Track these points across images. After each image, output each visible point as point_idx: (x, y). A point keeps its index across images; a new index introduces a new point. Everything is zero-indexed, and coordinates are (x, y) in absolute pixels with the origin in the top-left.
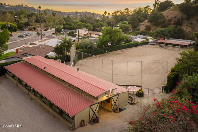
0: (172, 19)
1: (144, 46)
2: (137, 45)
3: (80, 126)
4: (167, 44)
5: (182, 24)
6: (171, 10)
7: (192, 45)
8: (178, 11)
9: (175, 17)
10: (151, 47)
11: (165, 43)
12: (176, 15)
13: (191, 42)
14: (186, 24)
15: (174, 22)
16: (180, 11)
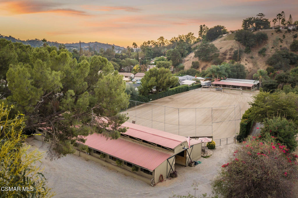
0: (228, 52)
1: (196, 90)
2: (187, 89)
3: (159, 182)
4: (224, 86)
5: (240, 59)
6: (225, 40)
7: (256, 87)
8: (235, 40)
9: (231, 49)
10: (205, 91)
11: (223, 85)
12: (232, 46)
13: (254, 82)
14: (245, 58)
15: (230, 56)
16: (236, 40)
